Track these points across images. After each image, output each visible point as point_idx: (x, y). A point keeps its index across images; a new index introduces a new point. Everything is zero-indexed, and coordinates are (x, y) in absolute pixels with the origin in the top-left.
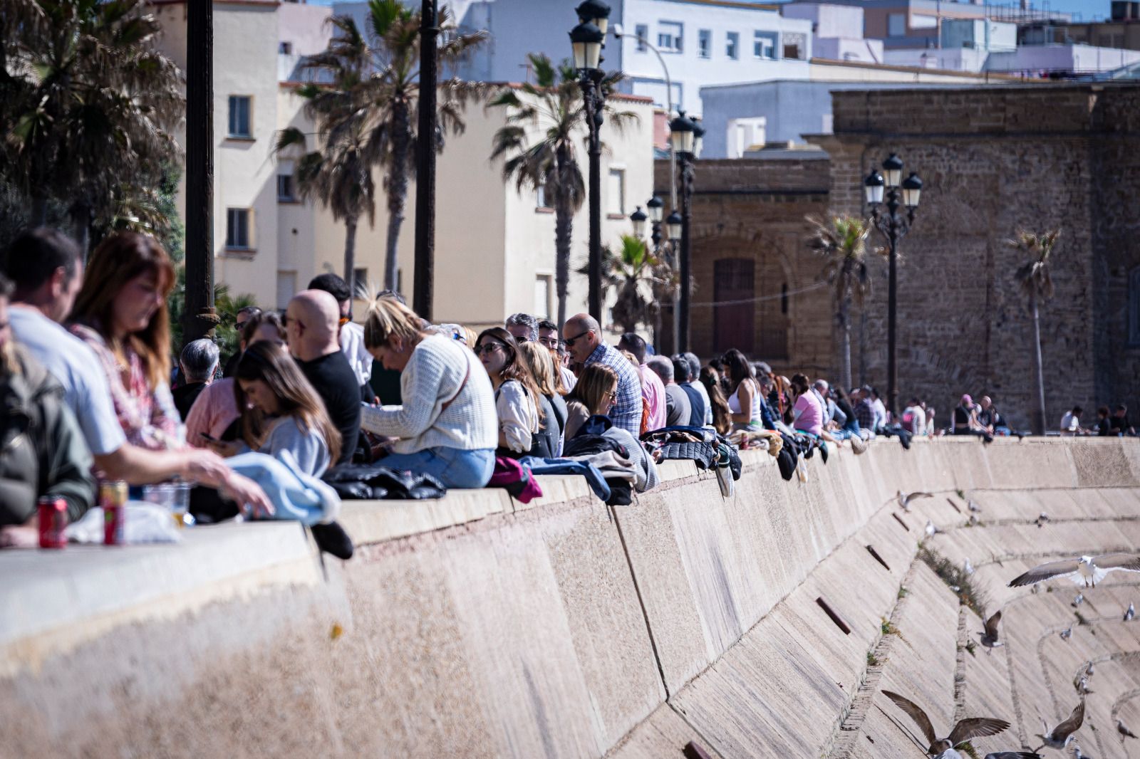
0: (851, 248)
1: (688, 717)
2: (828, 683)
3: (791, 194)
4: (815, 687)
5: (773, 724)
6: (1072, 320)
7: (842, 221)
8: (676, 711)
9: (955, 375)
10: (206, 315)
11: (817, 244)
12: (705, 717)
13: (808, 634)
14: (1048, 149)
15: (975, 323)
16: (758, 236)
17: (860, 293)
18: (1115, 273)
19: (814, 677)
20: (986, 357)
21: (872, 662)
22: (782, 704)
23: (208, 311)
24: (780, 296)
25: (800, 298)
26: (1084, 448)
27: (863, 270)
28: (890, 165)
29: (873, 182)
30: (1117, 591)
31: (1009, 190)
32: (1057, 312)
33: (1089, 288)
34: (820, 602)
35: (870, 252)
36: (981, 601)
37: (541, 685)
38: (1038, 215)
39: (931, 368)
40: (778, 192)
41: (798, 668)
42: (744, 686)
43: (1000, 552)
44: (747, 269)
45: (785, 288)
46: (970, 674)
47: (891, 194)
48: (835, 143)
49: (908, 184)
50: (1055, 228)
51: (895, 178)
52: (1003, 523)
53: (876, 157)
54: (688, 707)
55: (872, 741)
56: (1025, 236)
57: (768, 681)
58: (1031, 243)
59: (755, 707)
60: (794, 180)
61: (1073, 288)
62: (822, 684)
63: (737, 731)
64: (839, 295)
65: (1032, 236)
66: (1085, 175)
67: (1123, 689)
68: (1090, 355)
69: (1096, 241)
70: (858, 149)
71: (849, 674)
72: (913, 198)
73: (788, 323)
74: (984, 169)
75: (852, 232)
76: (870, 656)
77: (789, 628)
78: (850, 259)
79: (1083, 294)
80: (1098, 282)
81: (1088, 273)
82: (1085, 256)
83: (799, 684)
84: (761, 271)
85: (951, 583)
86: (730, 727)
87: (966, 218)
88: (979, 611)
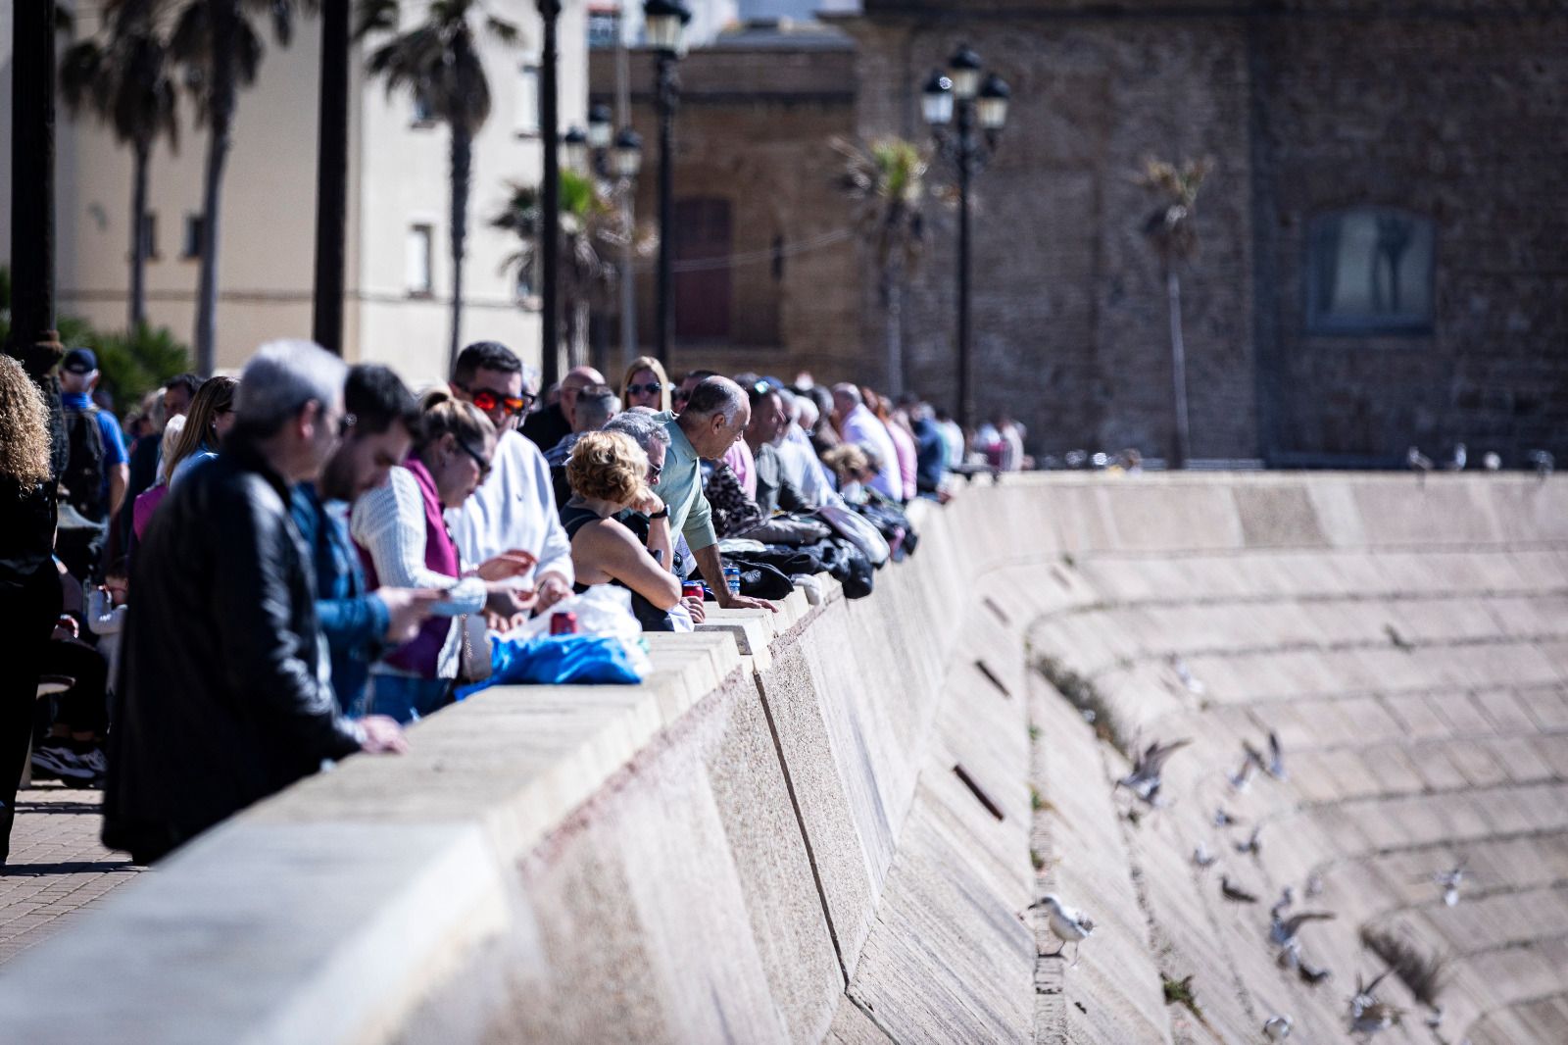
0: (898, 188)
1: (875, 1014)
2: (1005, 915)
3: (790, 100)
4: (994, 925)
5: (970, 1006)
6: (1222, 295)
7: (887, 147)
8: (859, 1006)
9: (1046, 375)
10: (46, 344)
11: (848, 183)
12: (895, 1010)
13: (959, 831)
14: (1184, 36)
15: (1075, 298)
16: (738, 164)
17: (911, 256)
18: (1285, 223)
19: (987, 905)
20: (1092, 350)
21: (1038, 865)
22: (970, 967)
23: (49, 338)
24: (768, 254)
25: (803, 256)
26: (1251, 491)
27: (917, 223)
28: (960, 64)
29: (934, 89)
30: (1304, 708)
31: (1125, 96)
32: (1199, 282)
33: (1247, 246)
34: (959, 772)
35: (927, 196)
36: (1127, 734)
37: (730, 1011)
38: (1168, 134)
39: (1008, 366)
40: (769, 97)
41: (967, 897)
42: (919, 942)
43: (1128, 648)
44: (721, 213)
45: (778, 242)
46: (1144, 861)
47: (962, 107)
48: (864, 26)
49: (987, 91)
50: (1198, 156)
51: (966, 83)
52: (1134, 605)
53: (925, 48)
54: (874, 1000)
55: (1084, 1010)
56: (1156, 169)
57: (945, 929)
58: (1166, 180)
59: (941, 976)
60: (793, 78)
61: (1222, 245)
62: (998, 917)
63: (936, 1028)
64: (881, 260)
65: (1167, 168)
66: (1242, 75)
67: (1315, 858)
68: (1248, 348)
69: (1257, 175)
70: (898, 36)
71: (1021, 891)
72: (993, 113)
73: (780, 295)
74: (1087, 65)
75: (901, 166)
76: (1033, 854)
77: (939, 827)
78: (897, 206)
79: (1238, 253)
80: (1260, 236)
81: (1245, 222)
82: (1241, 200)
83: (975, 925)
84: (744, 215)
85: (1080, 706)
86: (923, 1018)
87: (1063, 139)
88: (1121, 748)
